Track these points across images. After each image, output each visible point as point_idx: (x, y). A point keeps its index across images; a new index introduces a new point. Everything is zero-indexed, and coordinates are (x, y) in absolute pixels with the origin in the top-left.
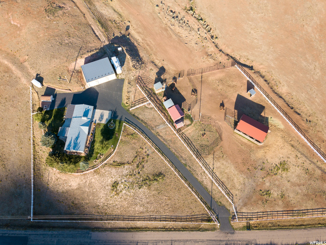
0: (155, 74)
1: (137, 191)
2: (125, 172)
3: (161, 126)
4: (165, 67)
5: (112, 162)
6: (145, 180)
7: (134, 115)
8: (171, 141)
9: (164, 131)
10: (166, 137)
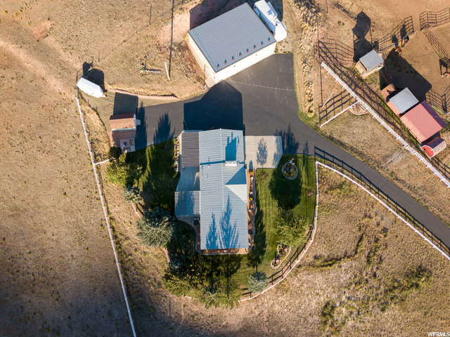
0: (352, 34)
1: (378, 316)
2: (345, 278)
3: (395, 155)
4: (369, 13)
5: (311, 259)
6: (391, 290)
7: (332, 139)
8: (424, 188)
9: (405, 166)
10: (412, 182)
